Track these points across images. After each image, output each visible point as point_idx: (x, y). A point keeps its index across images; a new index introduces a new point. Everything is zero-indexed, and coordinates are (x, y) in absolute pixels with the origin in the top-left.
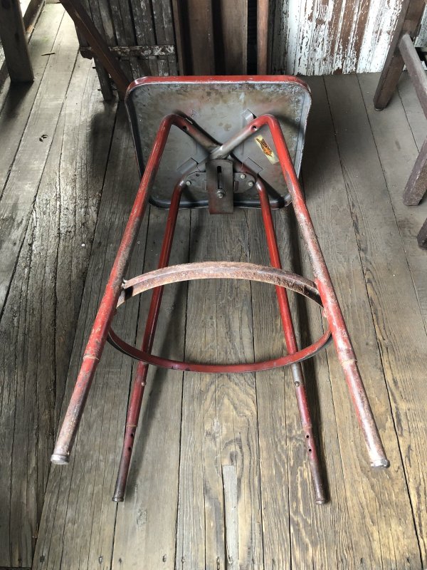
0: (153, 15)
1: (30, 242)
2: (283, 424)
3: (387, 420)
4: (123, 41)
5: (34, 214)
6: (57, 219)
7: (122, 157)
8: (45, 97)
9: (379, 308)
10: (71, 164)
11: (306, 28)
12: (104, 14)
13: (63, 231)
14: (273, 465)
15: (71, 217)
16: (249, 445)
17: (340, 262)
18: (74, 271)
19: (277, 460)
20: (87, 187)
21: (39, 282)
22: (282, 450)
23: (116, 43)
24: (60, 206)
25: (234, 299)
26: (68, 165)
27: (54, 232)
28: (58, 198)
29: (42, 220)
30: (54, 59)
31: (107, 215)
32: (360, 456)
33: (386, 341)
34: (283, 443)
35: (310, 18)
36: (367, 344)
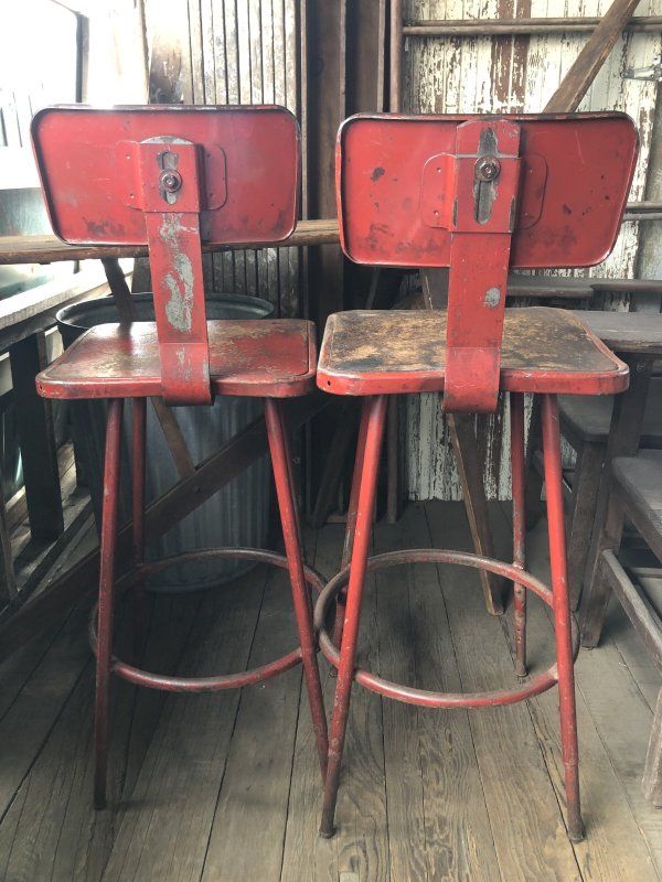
2: (422, 827)
3: (557, 826)
9: (538, 708)
11: (439, 451)
14: (408, 871)
16: (375, 849)
17: (489, 663)
19: (414, 868)
22: (421, 855)
32: (524, 865)
33: (550, 742)
34: (421, 848)
36: (526, 744)
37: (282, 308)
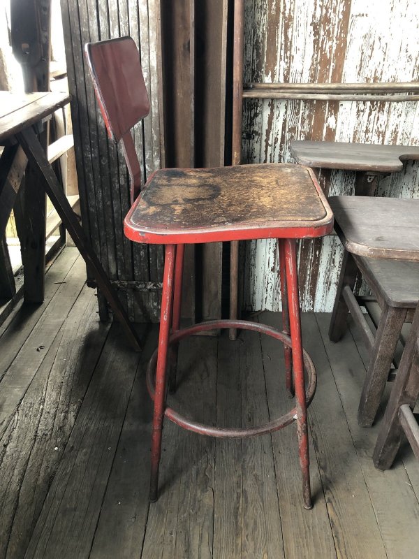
0: (149, 260)
1: (5, 443)
4: (123, 277)
5: (16, 416)
6: (37, 422)
7: (107, 369)
8: (50, 315)
9: (340, 531)
10: (61, 372)
11: (270, 276)
12: (111, 257)
13: (40, 433)
15: (50, 421)
18: (42, 474)
20: (70, 395)
21: (5, 485)
23: (117, 278)
24: (42, 409)
25: (196, 513)
26: (58, 374)
27: (31, 435)
28: (42, 402)
29: (23, 422)
30: (64, 287)
31: (84, 420)
35: (273, 270)
37: (147, 167)
